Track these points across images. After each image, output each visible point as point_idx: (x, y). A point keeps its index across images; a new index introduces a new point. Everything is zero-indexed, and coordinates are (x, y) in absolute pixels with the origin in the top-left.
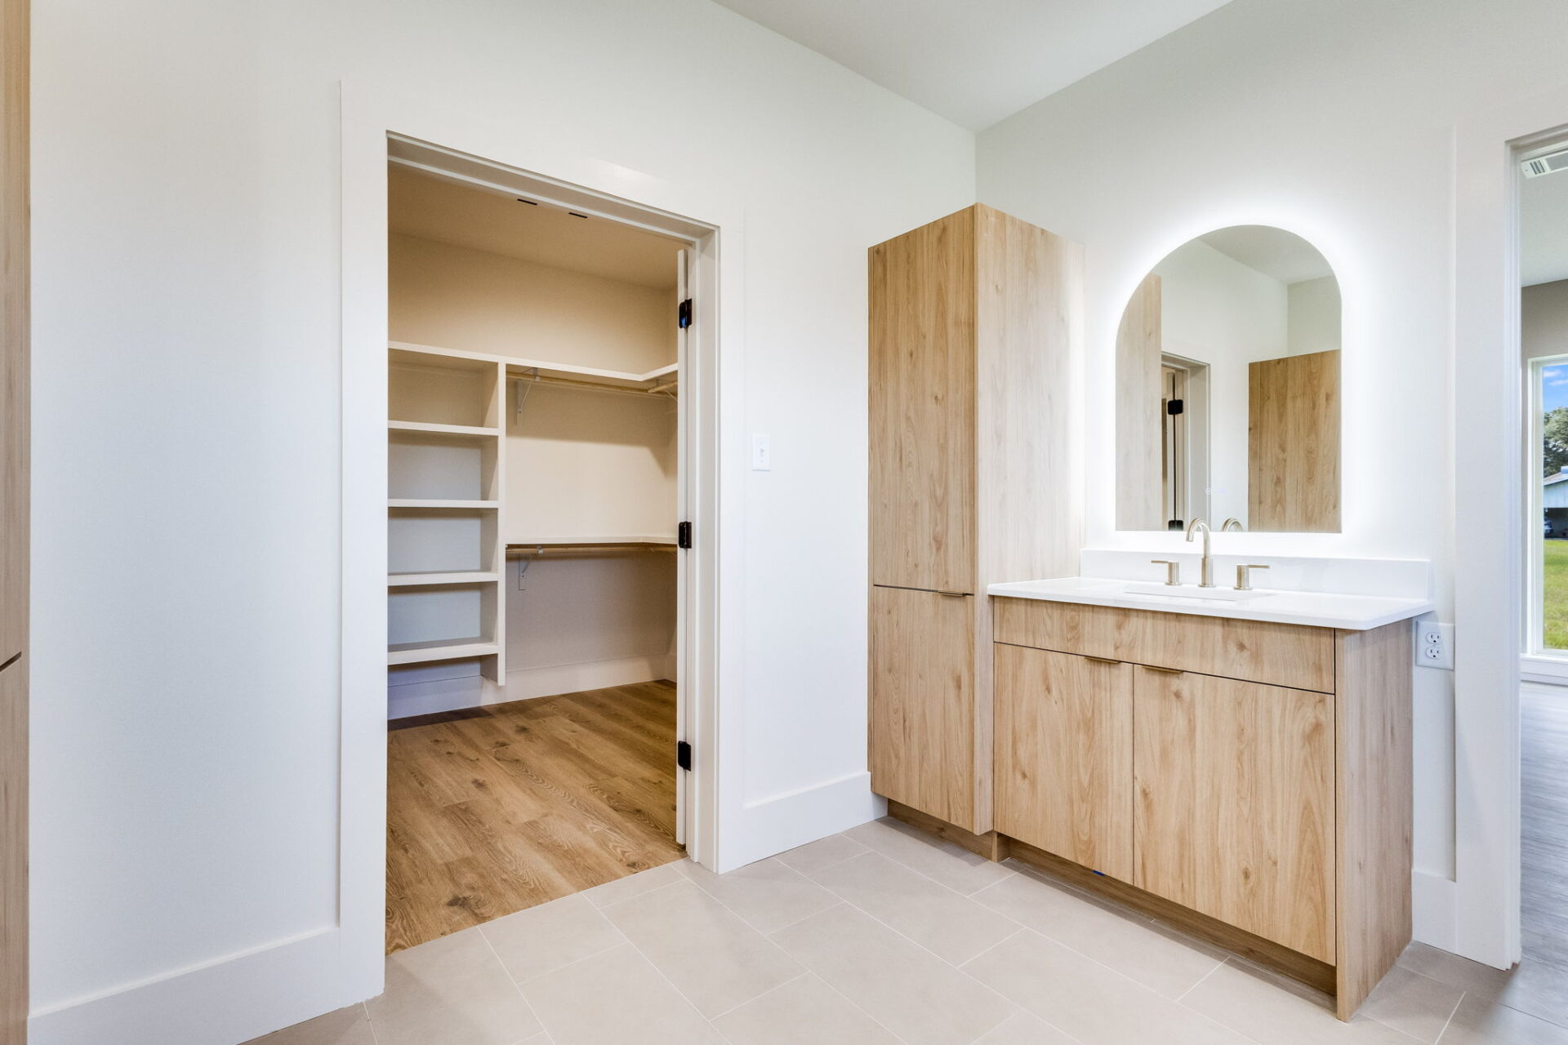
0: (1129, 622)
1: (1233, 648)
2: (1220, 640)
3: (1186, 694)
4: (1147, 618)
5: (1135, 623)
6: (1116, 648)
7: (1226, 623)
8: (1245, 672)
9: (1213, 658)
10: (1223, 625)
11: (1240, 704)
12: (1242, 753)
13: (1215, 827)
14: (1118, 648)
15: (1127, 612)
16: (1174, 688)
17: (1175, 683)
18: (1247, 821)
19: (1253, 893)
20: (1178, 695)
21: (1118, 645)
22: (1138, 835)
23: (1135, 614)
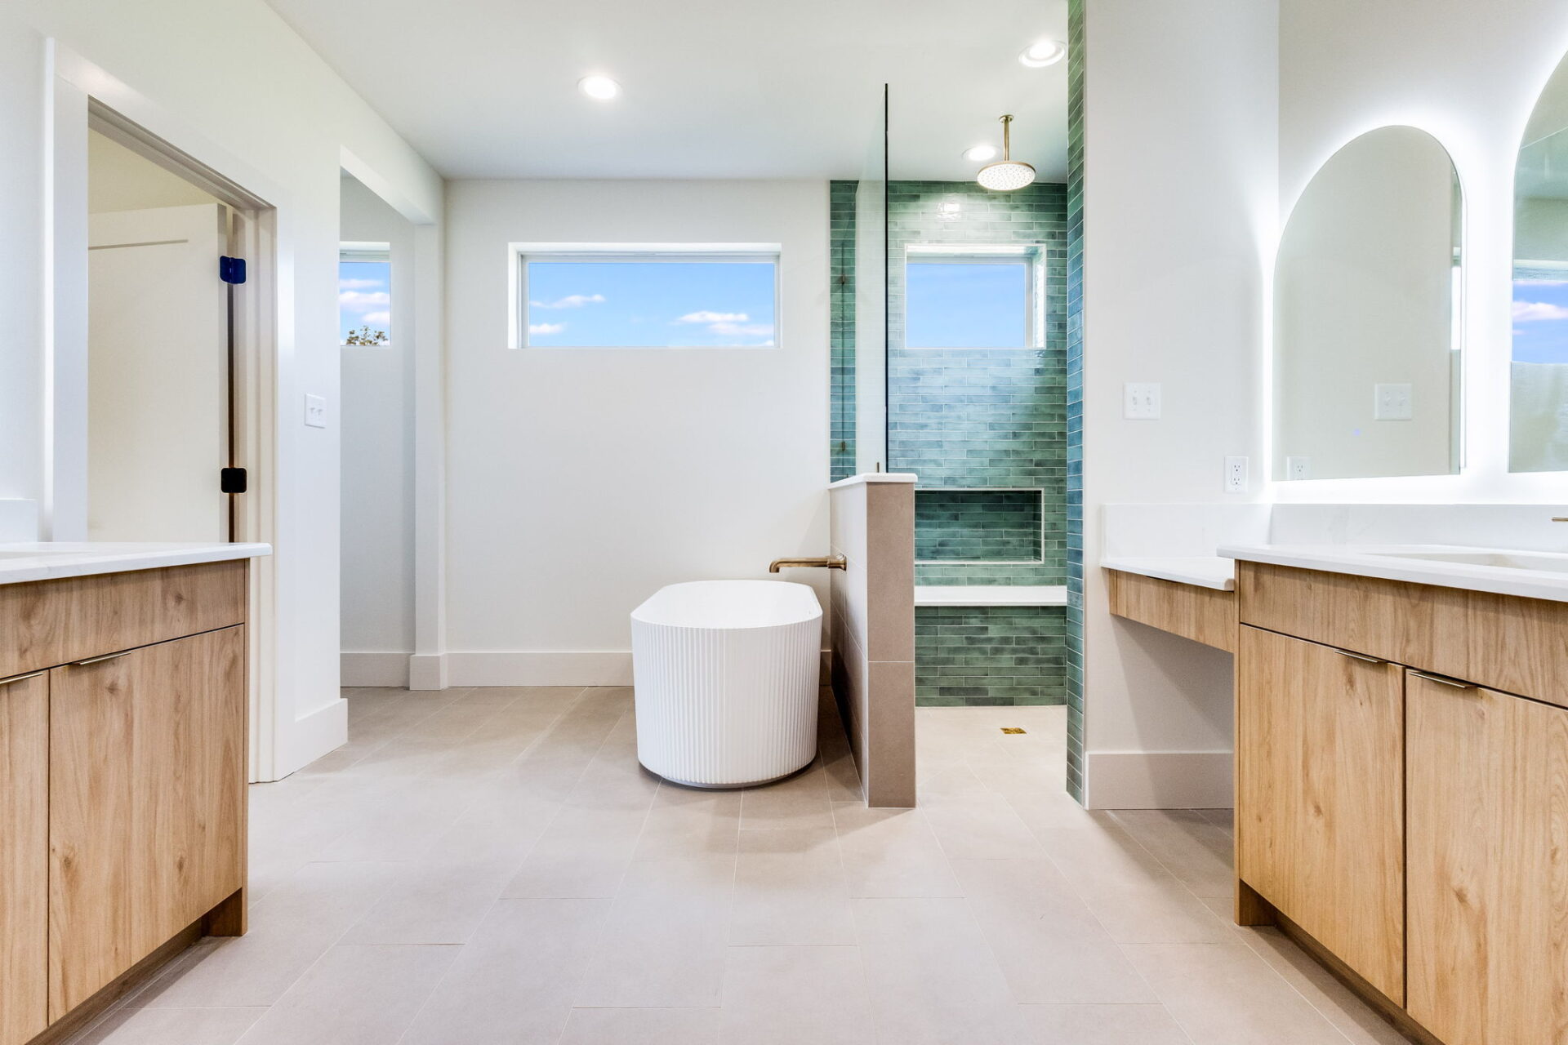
0: (44, 604)
1: (171, 603)
2: (160, 595)
3: (122, 683)
4: (72, 590)
5: (54, 604)
6: (23, 652)
7: (165, 573)
8: (181, 629)
9: (153, 621)
10: (162, 578)
11: (177, 667)
12: (178, 724)
13: (153, 836)
14: (26, 651)
15: (40, 587)
16: (108, 682)
17: (108, 674)
18: (182, 802)
19: (186, 882)
20: (113, 689)
21: (25, 645)
22: (56, 937)
23: (54, 586)
